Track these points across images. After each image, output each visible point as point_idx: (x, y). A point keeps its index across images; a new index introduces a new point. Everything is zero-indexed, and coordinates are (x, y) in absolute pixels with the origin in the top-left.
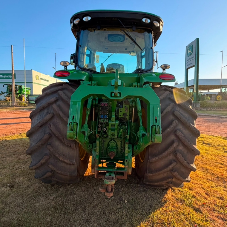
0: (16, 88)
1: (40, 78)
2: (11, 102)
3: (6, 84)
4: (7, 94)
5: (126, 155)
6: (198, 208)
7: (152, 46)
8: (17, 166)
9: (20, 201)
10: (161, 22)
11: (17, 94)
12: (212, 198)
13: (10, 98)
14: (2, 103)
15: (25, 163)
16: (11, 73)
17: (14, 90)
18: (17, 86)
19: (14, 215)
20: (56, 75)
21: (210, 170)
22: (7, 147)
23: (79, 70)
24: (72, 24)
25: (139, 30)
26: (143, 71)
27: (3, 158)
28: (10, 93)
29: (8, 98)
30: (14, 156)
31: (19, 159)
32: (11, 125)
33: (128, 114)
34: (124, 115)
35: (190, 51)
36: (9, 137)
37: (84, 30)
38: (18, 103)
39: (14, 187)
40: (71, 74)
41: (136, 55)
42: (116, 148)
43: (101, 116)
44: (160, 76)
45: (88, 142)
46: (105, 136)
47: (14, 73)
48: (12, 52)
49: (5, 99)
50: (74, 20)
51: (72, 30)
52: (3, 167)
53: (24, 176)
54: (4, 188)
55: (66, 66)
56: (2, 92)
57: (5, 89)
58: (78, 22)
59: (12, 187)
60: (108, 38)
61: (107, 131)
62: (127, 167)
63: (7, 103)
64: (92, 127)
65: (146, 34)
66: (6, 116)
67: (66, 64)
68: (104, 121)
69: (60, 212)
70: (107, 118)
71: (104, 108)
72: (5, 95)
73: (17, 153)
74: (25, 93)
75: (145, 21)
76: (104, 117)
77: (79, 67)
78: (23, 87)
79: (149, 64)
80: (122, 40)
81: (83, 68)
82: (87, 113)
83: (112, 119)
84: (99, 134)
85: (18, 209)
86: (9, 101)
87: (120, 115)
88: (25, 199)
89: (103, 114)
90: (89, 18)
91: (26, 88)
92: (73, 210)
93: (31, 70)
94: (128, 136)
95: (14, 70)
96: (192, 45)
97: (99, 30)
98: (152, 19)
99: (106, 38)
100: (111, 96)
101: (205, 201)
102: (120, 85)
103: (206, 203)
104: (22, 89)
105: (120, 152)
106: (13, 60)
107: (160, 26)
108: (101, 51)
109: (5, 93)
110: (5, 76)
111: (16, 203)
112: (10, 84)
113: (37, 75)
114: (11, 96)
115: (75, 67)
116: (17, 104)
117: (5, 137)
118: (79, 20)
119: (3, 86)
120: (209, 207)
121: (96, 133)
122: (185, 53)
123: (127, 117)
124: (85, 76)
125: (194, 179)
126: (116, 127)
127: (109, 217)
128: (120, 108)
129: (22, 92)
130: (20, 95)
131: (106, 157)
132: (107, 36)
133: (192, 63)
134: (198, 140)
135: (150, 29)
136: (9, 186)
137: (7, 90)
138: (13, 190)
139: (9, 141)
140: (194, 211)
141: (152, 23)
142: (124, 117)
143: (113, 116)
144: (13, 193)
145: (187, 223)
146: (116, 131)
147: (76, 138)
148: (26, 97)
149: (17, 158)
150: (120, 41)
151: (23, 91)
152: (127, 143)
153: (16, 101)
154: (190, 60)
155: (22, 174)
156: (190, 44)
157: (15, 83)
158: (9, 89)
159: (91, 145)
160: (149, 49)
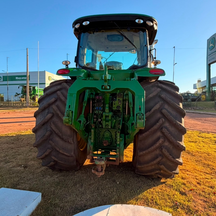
0: (30, 89)
1: (53, 79)
2: (26, 103)
3: (21, 86)
4: (22, 95)
5: (118, 143)
6: (184, 192)
7: (146, 44)
8: (29, 154)
9: (31, 177)
10: (154, 21)
11: (31, 95)
12: (203, 186)
13: (24, 99)
14: (17, 104)
15: (36, 152)
16: (26, 75)
17: (28, 91)
18: (31, 87)
19: (27, 185)
20: (59, 73)
21: (212, 165)
22: (22, 140)
23: (79, 68)
24: (74, 28)
25: (134, 30)
26: (138, 68)
27: (19, 147)
28: (25, 94)
29: (22, 99)
30: (27, 147)
31: (31, 149)
32: (25, 123)
33: (121, 106)
34: (118, 107)
36: (23, 133)
37: (84, 33)
38: (31, 103)
39: (27, 168)
40: (71, 72)
41: (136, 53)
42: (110, 137)
43: (96, 108)
44: (150, 71)
45: (83, 129)
46: (100, 126)
47: (28, 75)
48: (27, 56)
49: (19, 101)
50: (75, 25)
51: (75, 33)
52: (18, 154)
53: (35, 160)
54: (19, 168)
55: (67, 65)
56: (17, 93)
57: (20, 91)
58: (79, 26)
59: (25, 167)
60: (108, 38)
61: (102, 122)
62: (118, 153)
63: (22, 104)
64: (89, 119)
65: (141, 33)
66: (21, 115)
67: (67, 63)
68: (98, 112)
69: (62, 186)
70: (102, 110)
71: (99, 101)
72: (20, 97)
73: (30, 145)
74: (38, 93)
75: (138, 21)
76: (99, 108)
77: (80, 66)
78: (36, 88)
79: (144, 60)
80: (120, 40)
81: (84, 66)
82: (84, 105)
83: (106, 110)
84: (94, 124)
85: (29, 182)
86: (23, 102)
87: (114, 108)
88: (35, 176)
89: (98, 106)
90: (88, 23)
91: (39, 89)
92: (72, 185)
93: (45, 71)
94: (121, 126)
95: (29, 72)
96: (214, 38)
97: (97, 32)
98: (144, 20)
99: (106, 38)
100: (102, 89)
101: (194, 188)
102: (110, 79)
103: (194, 190)
104: (35, 90)
105: (115, 142)
106: (28, 62)
107: (153, 25)
108: (103, 50)
109: (20, 94)
110: (20, 78)
111: (29, 178)
112: (25, 85)
113: (49, 76)
114: (26, 97)
115: (76, 66)
116: (31, 105)
117: (20, 132)
118: (79, 25)
119: (19, 88)
120: (196, 193)
121: (92, 123)
123: (120, 109)
124: (83, 73)
125: (190, 172)
126: (110, 118)
127: (101, 192)
128: (114, 101)
129: (35, 93)
130: (33, 96)
131: (101, 146)
132: (106, 37)
134: (211, 140)
135: (144, 28)
136: (23, 167)
137: (22, 91)
138: (26, 170)
139: (23, 135)
140: (179, 194)
141: (145, 23)
142: (117, 109)
143: (107, 107)
144: (26, 171)
145: (169, 201)
146: (110, 122)
147: (71, 124)
148: (39, 98)
149: (30, 148)
150: (119, 40)
151: (36, 91)
152: (119, 132)
153: (29, 102)
155: (33, 159)
156: (211, 37)
157: (30, 84)
158: (24, 90)
159: (87, 134)
160: (144, 47)
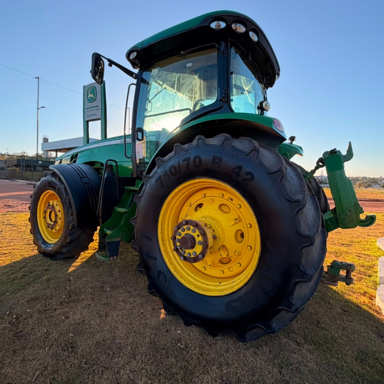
35: (92, 96)
122: (82, 93)
133: (96, 115)
154: (93, 109)
